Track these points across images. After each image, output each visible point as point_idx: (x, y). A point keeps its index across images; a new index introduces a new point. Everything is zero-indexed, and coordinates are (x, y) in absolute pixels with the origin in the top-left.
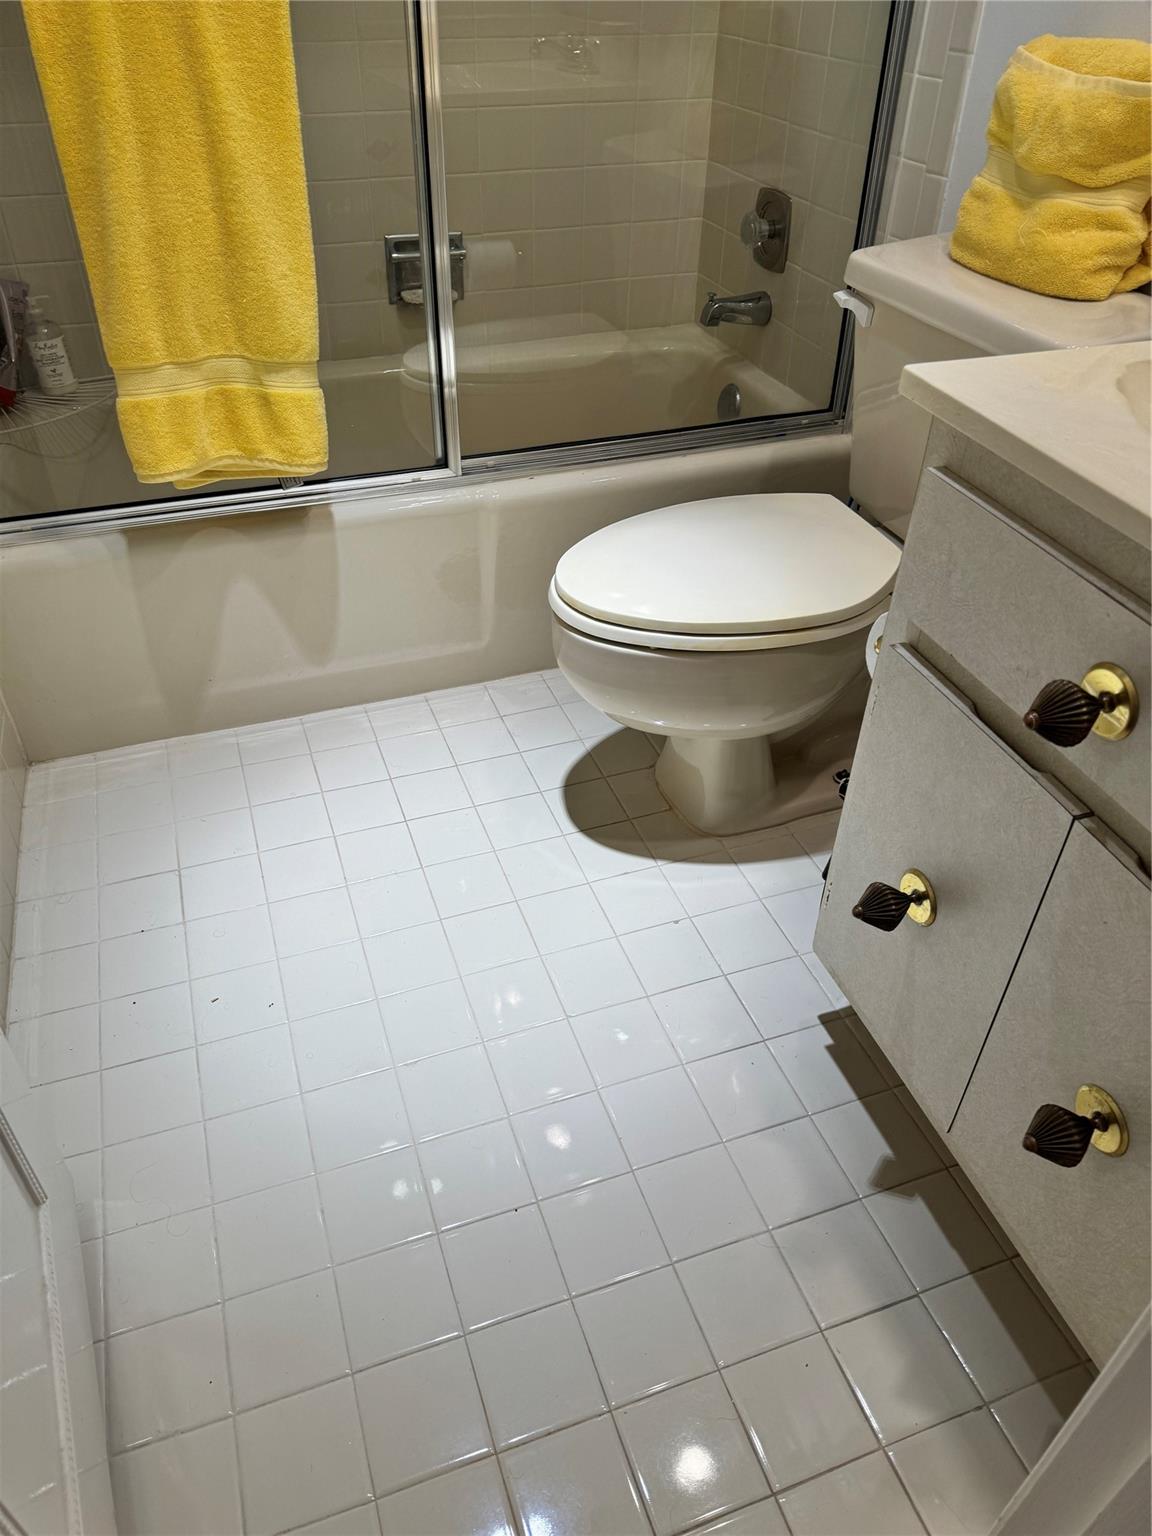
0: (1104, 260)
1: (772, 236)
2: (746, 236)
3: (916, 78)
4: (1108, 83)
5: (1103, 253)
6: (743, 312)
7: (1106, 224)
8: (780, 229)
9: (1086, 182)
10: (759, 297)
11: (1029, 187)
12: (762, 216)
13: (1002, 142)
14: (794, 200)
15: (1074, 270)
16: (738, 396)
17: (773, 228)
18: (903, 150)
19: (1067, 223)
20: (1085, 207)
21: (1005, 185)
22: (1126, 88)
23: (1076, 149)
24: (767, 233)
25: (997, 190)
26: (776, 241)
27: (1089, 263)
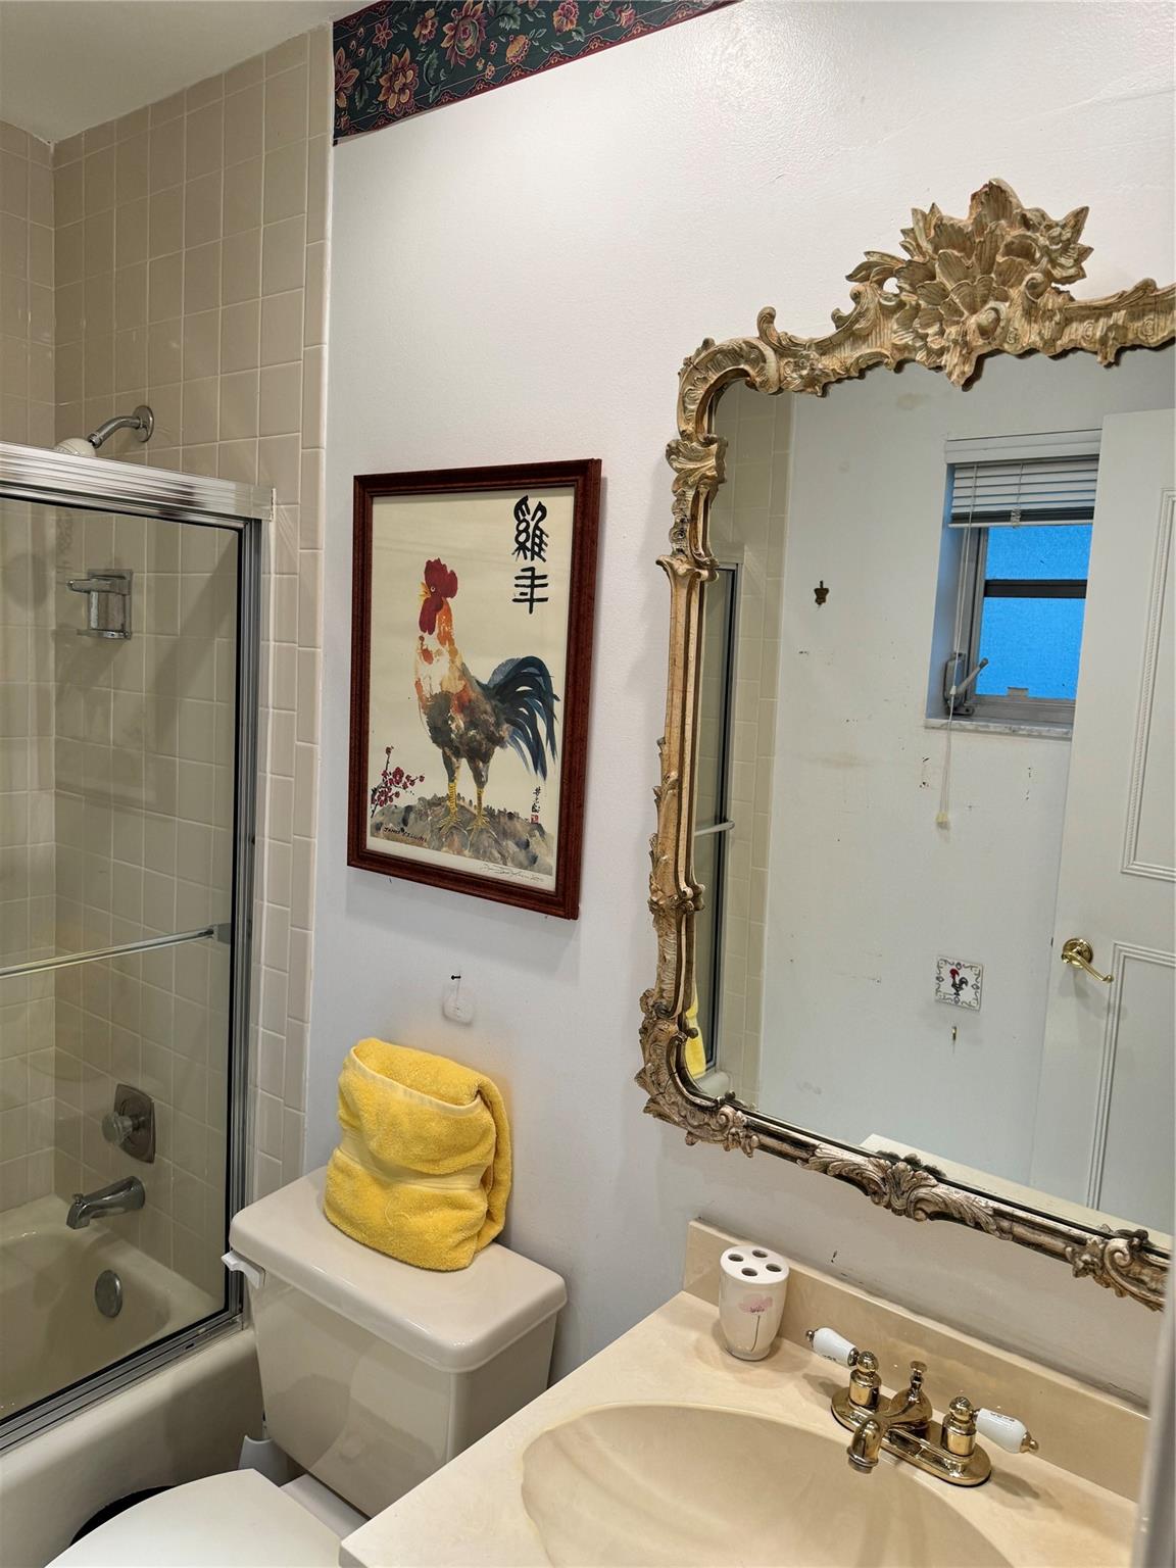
0: (460, 1236)
1: (136, 1128)
2: (108, 1134)
3: (262, 1030)
4: (430, 1102)
5: (457, 1230)
6: (111, 1205)
7: (456, 1204)
8: (144, 1121)
9: (431, 1172)
10: (130, 1183)
11: (389, 1174)
12: (122, 1114)
13: (353, 1126)
14: (154, 1100)
15: (440, 1248)
16: (118, 1283)
17: (136, 1122)
18: (259, 1084)
19: (424, 1206)
20: (437, 1192)
21: (363, 1163)
22: (445, 1108)
23: (417, 1150)
24: (131, 1129)
25: (358, 1168)
26: (142, 1133)
27: (451, 1241)
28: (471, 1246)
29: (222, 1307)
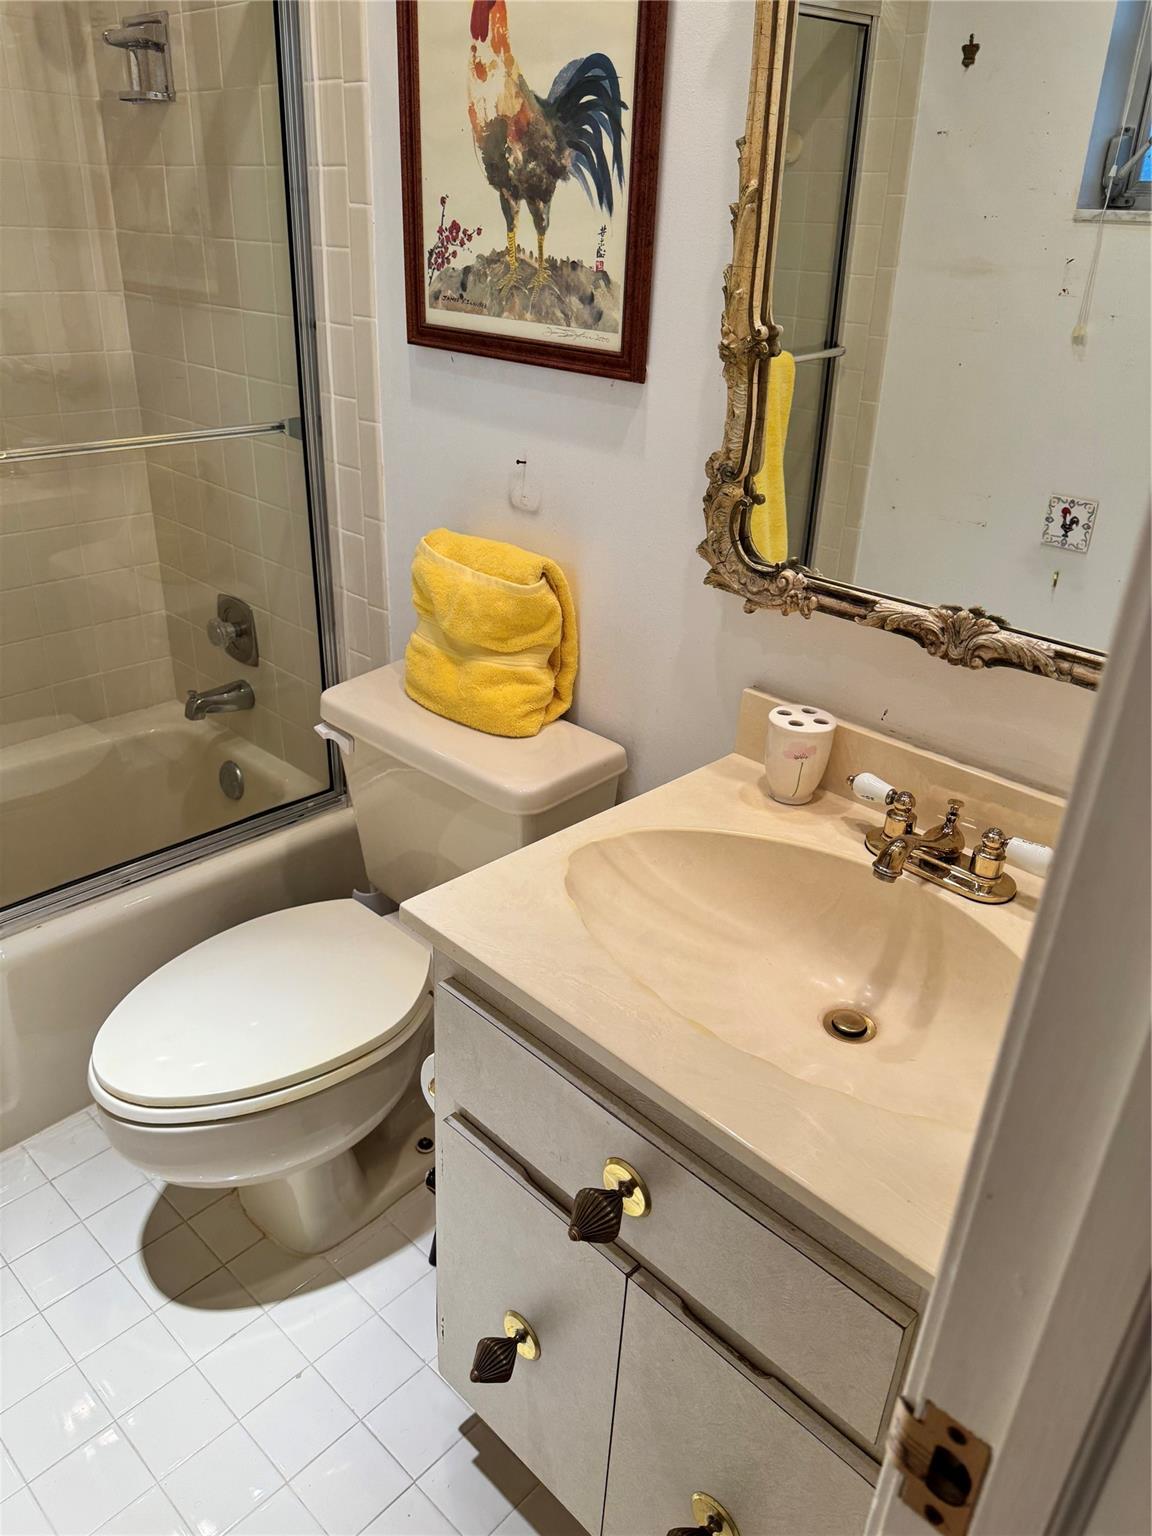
0: (527, 707)
1: (240, 634)
2: (214, 638)
3: (341, 532)
4: (497, 582)
5: (525, 702)
6: (226, 702)
7: (524, 680)
8: (245, 629)
9: (500, 650)
10: (239, 685)
11: (460, 652)
12: (226, 621)
13: (427, 611)
14: (252, 607)
15: (508, 717)
16: (238, 772)
17: (238, 629)
18: (344, 584)
19: (493, 680)
20: (504, 667)
21: (438, 644)
22: (510, 587)
23: (486, 628)
24: (234, 635)
25: (433, 648)
26: (244, 640)
27: (519, 711)
28: (540, 718)
29: (328, 787)
